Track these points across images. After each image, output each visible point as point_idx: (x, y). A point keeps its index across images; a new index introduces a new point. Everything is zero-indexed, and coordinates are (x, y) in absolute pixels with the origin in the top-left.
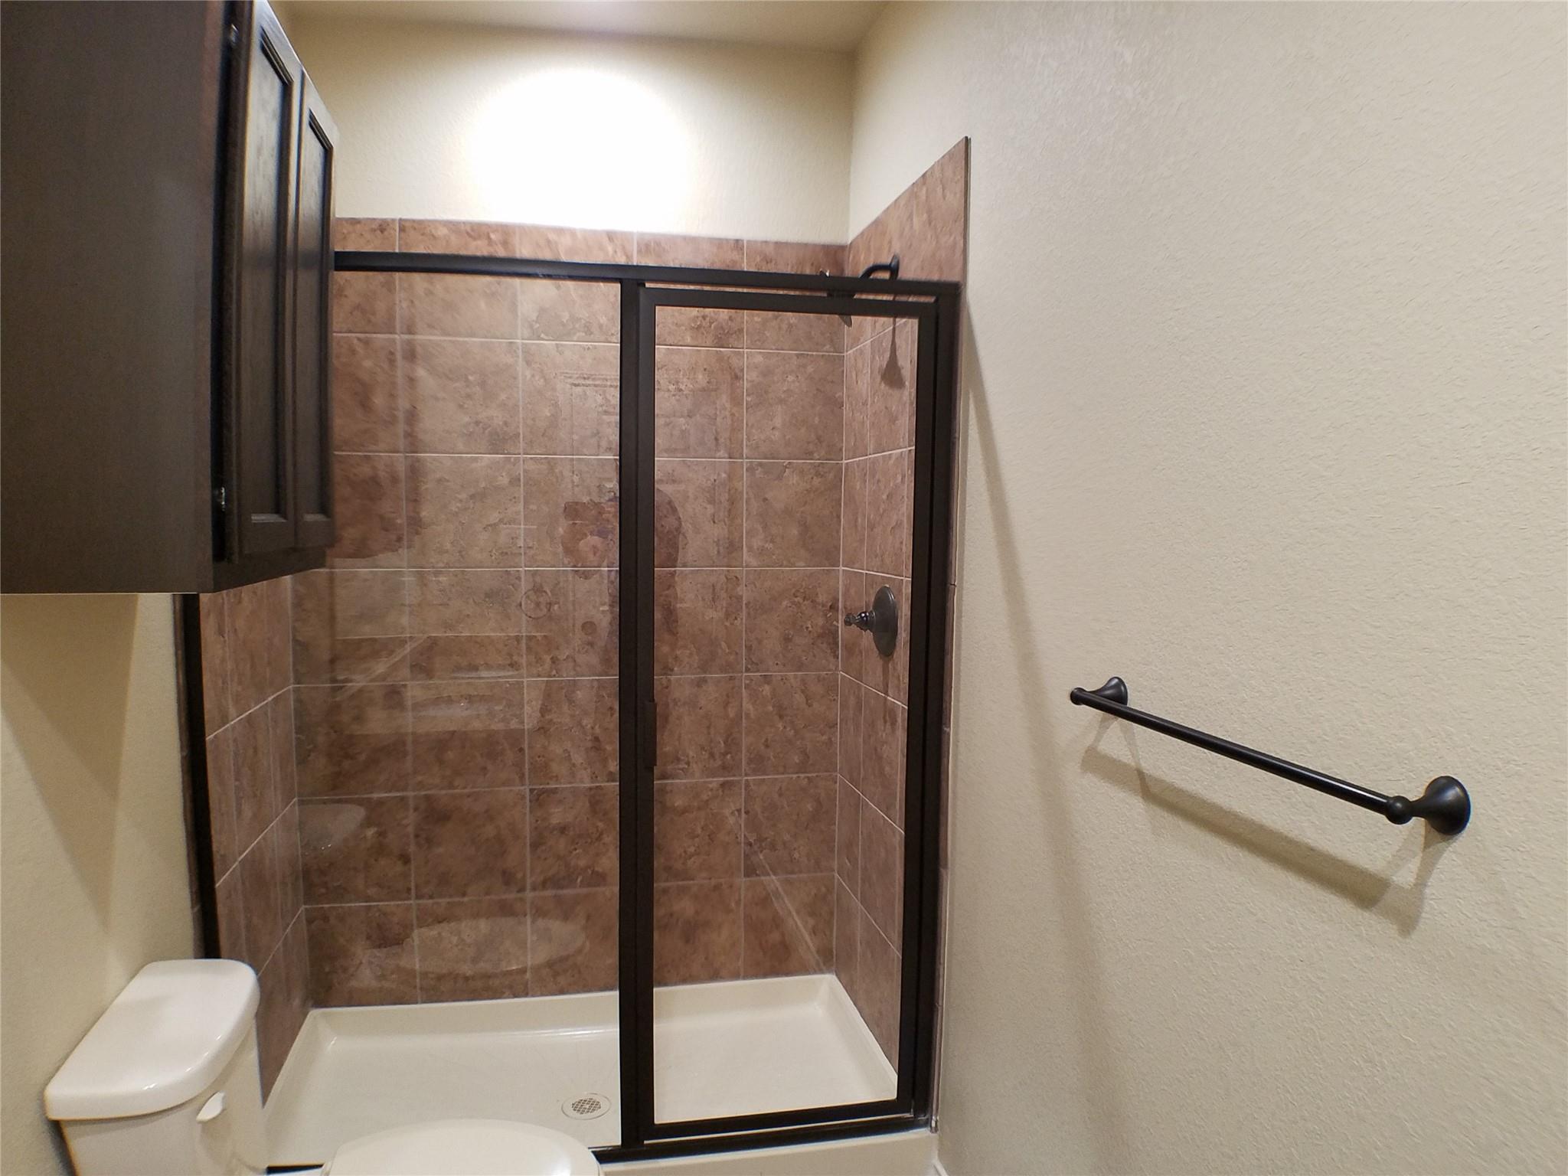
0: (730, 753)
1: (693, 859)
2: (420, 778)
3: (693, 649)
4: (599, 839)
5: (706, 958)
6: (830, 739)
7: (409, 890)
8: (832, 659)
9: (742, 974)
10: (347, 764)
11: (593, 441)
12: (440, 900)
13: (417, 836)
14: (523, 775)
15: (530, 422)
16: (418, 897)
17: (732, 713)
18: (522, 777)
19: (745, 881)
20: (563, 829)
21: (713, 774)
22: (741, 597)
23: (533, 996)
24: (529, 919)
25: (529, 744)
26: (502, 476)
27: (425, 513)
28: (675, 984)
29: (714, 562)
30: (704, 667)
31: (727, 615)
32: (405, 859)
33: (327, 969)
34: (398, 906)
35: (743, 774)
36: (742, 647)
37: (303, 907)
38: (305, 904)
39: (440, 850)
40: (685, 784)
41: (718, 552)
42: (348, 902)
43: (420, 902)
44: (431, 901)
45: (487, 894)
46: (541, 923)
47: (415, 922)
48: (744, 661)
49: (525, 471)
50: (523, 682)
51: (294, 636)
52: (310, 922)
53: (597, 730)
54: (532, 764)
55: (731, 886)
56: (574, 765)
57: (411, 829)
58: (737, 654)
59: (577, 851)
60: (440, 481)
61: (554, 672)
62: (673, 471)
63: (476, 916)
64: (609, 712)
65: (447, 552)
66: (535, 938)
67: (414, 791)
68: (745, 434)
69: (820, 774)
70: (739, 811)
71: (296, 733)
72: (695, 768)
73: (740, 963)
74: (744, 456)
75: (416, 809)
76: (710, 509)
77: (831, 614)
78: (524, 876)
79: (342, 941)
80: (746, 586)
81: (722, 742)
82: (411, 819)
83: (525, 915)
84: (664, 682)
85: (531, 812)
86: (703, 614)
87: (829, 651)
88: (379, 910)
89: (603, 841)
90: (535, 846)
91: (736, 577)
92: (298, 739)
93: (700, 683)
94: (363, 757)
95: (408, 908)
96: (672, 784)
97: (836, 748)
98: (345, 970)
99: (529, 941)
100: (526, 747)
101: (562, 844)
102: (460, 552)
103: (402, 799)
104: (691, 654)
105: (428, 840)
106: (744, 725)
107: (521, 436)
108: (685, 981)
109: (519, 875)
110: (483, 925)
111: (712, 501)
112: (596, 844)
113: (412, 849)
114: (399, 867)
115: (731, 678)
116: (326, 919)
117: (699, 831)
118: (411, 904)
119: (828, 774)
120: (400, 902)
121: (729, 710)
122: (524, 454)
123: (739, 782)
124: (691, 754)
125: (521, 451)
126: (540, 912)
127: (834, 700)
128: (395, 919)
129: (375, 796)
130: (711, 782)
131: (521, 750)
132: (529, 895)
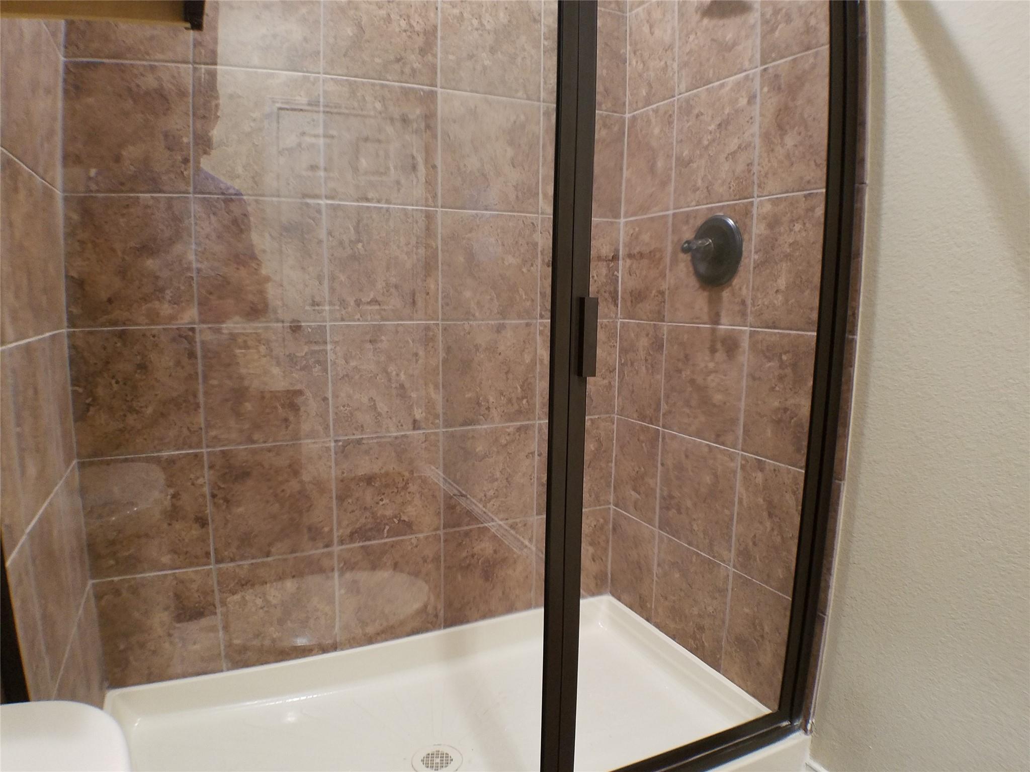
0: (527, 398)
1: (492, 503)
2: (213, 433)
3: (493, 294)
4: (405, 488)
5: (503, 593)
6: (610, 383)
7: (208, 554)
8: (612, 307)
9: (533, 603)
10: (131, 419)
11: (397, 67)
12: (241, 563)
13: (214, 496)
14: (328, 425)
15: (331, 40)
16: (218, 561)
17: (527, 359)
18: (327, 428)
19: (537, 519)
20: (369, 480)
21: (510, 418)
22: (536, 244)
23: (342, 649)
24: (336, 574)
25: (333, 393)
26: (301, 96)
27: (217, 133)
28: (476, 620)
29: (513, 207)
30: (503, 314)
31: (525, 262)
32: (202, 522)
33: (122, 647)
34: (196, 572)
35: (537, 418)
36: (537, 293)
37: (90, 582)
38: (93, 578)
39: (241, 510)
40: (485, 429)
41: (517, 197)
42: (141, 573)
43: (221, 566)
44: (232, 565)
45: (293, 551)
46: (348, 576)
47: (216, 588)
48: (539, 307)
49: (325, 92)
50: (325, 326)
51: (67, 271)
52: (99, 597)
53: (403, 377)
54: (336, 413)
55: (525, 525)
56: (380, 414)
57: (206, 490)
58: (533, 300)
59: (384, 502)
60: (231, 97)
61: (358, 316)
62: (476, 107)
63: (281, 578)
64: (414, 358)
65: (238, 177)
66: (343, 591)
67: (208, 447)
68: (542, 76)
69: (602, 416)
70: (533, 453)
71: (73, 385)
72: (494, 412)
73: (532, 594)
74: (542, 99)
75: (211, 467)
76: (510, 152)
77: (613, 264)
78: (331, 530)
79: (136, 615)
80: (541, 233)
81: (519, 387)
82: (206, 478)
83: (333, 570)
84: (467, 327)
85: (336, 465)
86: (503, 259)
87: (611, 300)
88: (176, 578)
89: (409, 490)
90: (341, 499)
91: (533, 223)
92: (74, 392)
93: (500, 329)
94: (149, 411)
95: (209, 573)
96: (473, 430)
97: (615, 391)
98: (142, 646)
99: (337, 594)
100: (330, 395)
101: (368, 496)
102: (253, 178)
103: (196, 455)
104: (492, 299)
105: (227, 501)
106: (538, 370)
107: (321, 54)
108: (484, 616)
109: (326, 529)
110: (290, 585)
111: (511, 143)
112: (402, 494)
113: (209, 510)
114: (196, 532)
115: (528, 325)
116: (117, 593)
117: (498, 474)
118: (211, 569)
119: (608, 415)
120: (200, 568)
121: (526, 356)
122: (325, 74)
123: (533, 426)
124: (491, 399)
125: (321, 71)
126: (348, 566)
127: (614, 346)
128: (194, 586)
129: (165, 454)
130: (508, 427)
131: (325, 399)
132: (336, 549)
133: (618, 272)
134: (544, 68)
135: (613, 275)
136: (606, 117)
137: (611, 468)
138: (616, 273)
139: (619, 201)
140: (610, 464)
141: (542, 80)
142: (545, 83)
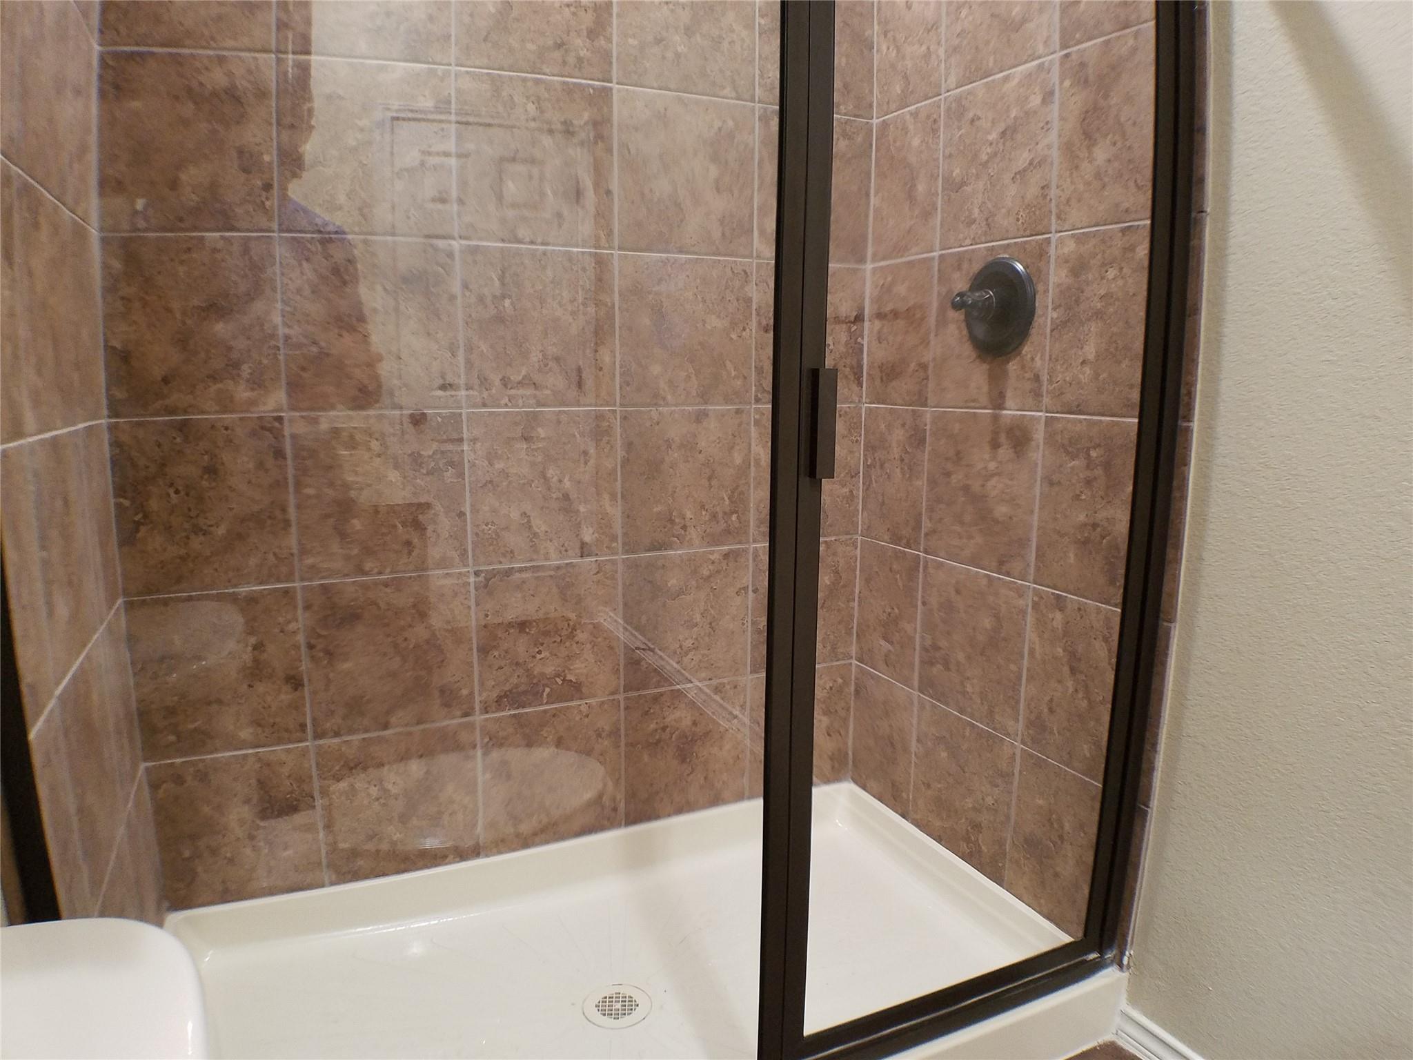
0: (736, 512)
1: (690, 656)
2: (310, 561)
3: (691, 370)
4: (571, 636)
5: (706, 778)
6: (851, 491)
7: (303, 727)
8: (855, 388)
9: (747, 793)
10: (196, 543)
11: (557, 55)
12: (349, 738)
13: (311, 647)
14: (465, 550)
15: (467, 19)
16: (317, 736)
17: (738, 459)
18: (464, 554)
19: (752, 680)
20: (523, 626)
21: (715, 540)
22: (750, 300)
23: (487, 856)
24: (479, 753)
25: (472, 506)
26: (425, 96)
27: (310, 149)
28: (669, 815)
29: (718, 249)
30: (704, 397)
31: (733, 324)
32: (295, 682)
33: (187, 854)
34: (288, 751)
35: (751, 541)
36: (750, 368)
37: (143, 766)
38: (145, 760)
39: (347, 666)
40: (680, 555)
41: (723, 234)
42: (212, 753)
43: (321, 742)
44: (337, 740)
45: (419, 722)
46: (496, 755)
47: (314, 772)
48: (754, 388)
49: (458, 91)
50: (460, 414)
51: (106, 341)
52: (154, 786)
53: (567, 484)
54: (477, 534)
55: (735, 687)
56: (535, 535)
57: (301, 638)
58: (745, 378)
59: (542, 656)
60: (329, 97)
61: (506, 400)
62: (666, 109)
63: (404, 757)
64: (582, 458)
65: (340, 208)
66: (488, 776)
67: (302, 580)
68: (757, 67)
69: (841, 537)
70: (746, 588)
71: (116, 496)
72: (693, 533)
73: (745, 780)
74: (757, 99)
75: (307, 607)
76: (714, 171)
77: (855, 327)
78: (472, 694)
79: (206, 809)
80: (756, 284)
81: (726, 498)
82: (300, 622)
83: (474, 747)
84: (655, 416)
85: (477, 604)
86: (704, 322)
87: (852, 378)
88: (260, 760)
89: (576, 639)
90: (484, 651)
91: (745, 272)
92: (118, 505)
93: (700, 417)
94: (221, 531)
95: (304, 753)
96: (664, 557)
97: (858, 503)
98: (214, 852)
99: (480, 780)
100: (467, 509)
101: (522, 646)
102: (360, 209)
103: (286, 592)
104: (688, 377)
105: (329, 653)
106: (752, 474)
107: (453, 39)
108: (680, 811)
109: (465, 692)
110: (416, 768)
111: (715, 158)
112: (568, 644)
113: (305, 665)
114: (286, 696)
115: (738, 412)
116: (179, 780)
117: (698, 617)
118: (307, 746)
119: (849, 537)
120: (291, 746)
121: (736, 455)
122: (457, 65)
123: (745, 551)
124: (689, 515)
125: (453, 61)
126: (495, 741)
127: (857, 441)
128: (285, 771)
129: (244, 590)
130: (712, 553)
131: (461, 514)
132: (478, 718)
133: (863, 339)
134: (760, 56)
135: (856, 343)
136: (846, 123)
137: (853, 608)
138: (859, 340)
139: (864, 238)
140: (851, 603)
141: (757, 72)
142: (761, 76)
